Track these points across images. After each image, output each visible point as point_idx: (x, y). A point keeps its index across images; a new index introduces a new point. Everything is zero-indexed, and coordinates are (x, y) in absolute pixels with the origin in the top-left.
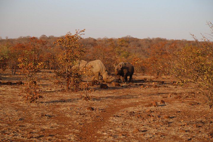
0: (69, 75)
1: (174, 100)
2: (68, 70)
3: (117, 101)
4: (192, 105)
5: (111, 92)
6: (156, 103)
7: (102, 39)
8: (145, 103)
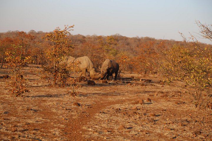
1: (161, 99)
2: (56, 65)
3: (103, 98)
4: (178, 104)
5: (98, 89)
6: (142, 100)
7: (91, 36)
8: (132, 100)
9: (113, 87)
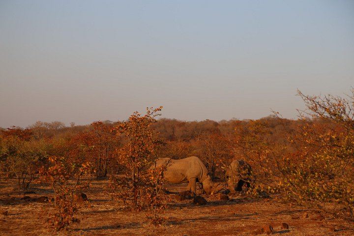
0: (137, 182)
1: (310, 223)
2: (136, 175)
4: (335, 231)
5: (207, 210)
6: (270, 227)
7: (228, 122)
8: (255, 227)
9: (237, 206)
